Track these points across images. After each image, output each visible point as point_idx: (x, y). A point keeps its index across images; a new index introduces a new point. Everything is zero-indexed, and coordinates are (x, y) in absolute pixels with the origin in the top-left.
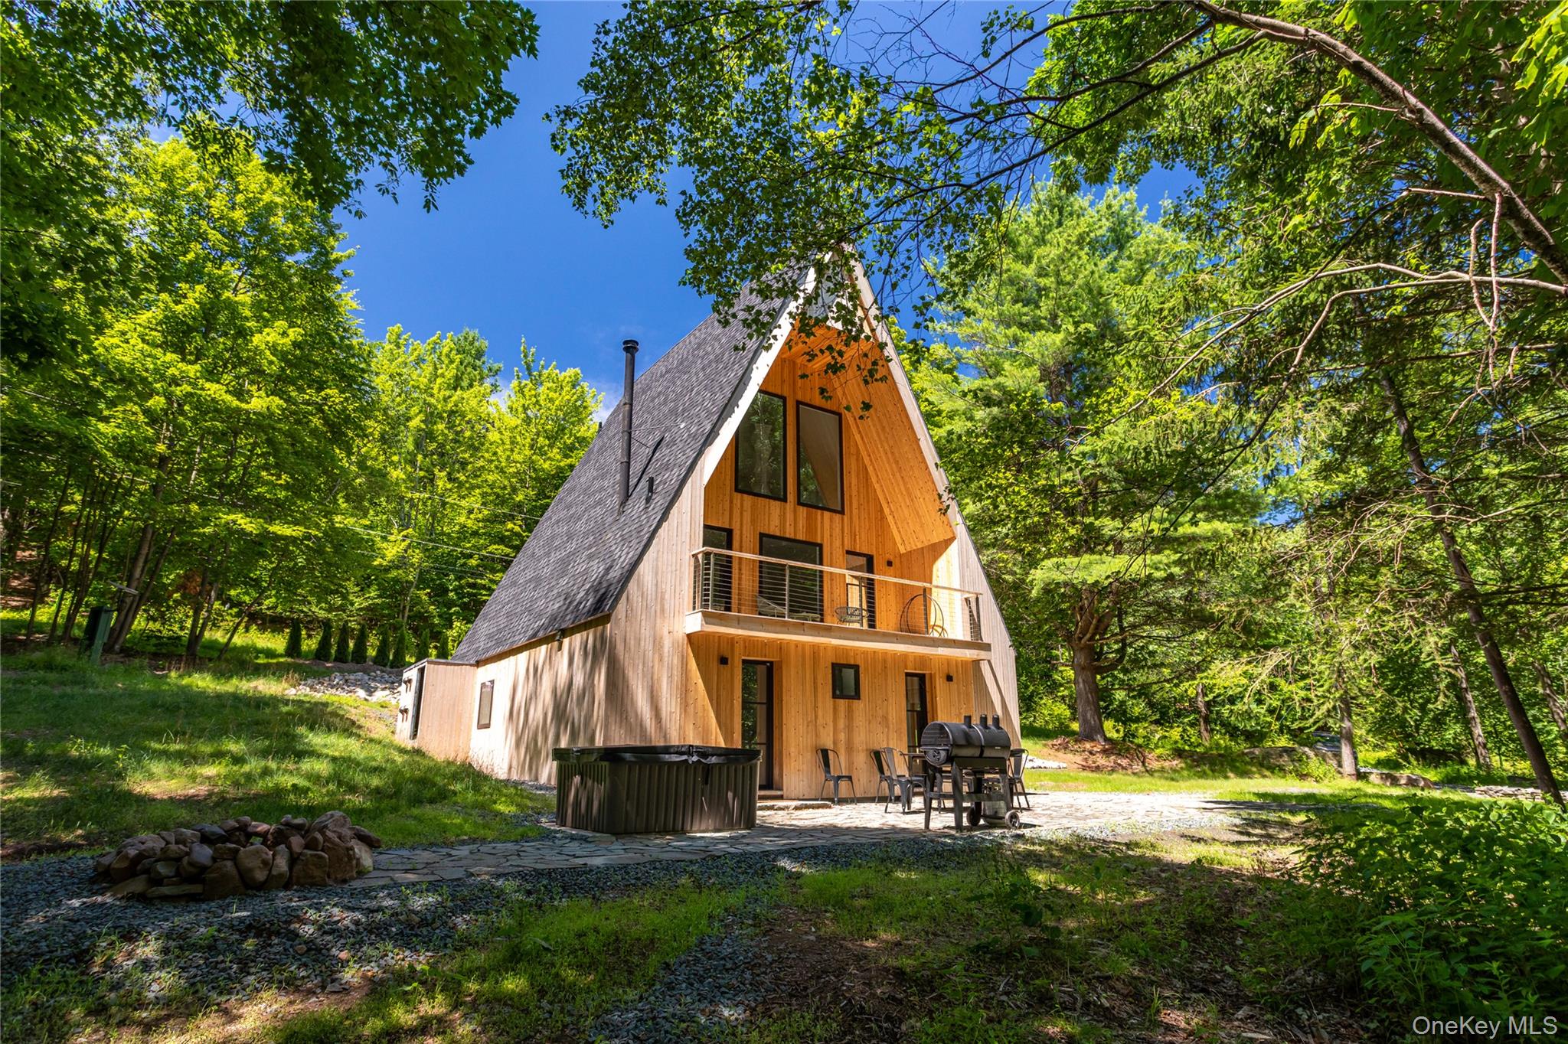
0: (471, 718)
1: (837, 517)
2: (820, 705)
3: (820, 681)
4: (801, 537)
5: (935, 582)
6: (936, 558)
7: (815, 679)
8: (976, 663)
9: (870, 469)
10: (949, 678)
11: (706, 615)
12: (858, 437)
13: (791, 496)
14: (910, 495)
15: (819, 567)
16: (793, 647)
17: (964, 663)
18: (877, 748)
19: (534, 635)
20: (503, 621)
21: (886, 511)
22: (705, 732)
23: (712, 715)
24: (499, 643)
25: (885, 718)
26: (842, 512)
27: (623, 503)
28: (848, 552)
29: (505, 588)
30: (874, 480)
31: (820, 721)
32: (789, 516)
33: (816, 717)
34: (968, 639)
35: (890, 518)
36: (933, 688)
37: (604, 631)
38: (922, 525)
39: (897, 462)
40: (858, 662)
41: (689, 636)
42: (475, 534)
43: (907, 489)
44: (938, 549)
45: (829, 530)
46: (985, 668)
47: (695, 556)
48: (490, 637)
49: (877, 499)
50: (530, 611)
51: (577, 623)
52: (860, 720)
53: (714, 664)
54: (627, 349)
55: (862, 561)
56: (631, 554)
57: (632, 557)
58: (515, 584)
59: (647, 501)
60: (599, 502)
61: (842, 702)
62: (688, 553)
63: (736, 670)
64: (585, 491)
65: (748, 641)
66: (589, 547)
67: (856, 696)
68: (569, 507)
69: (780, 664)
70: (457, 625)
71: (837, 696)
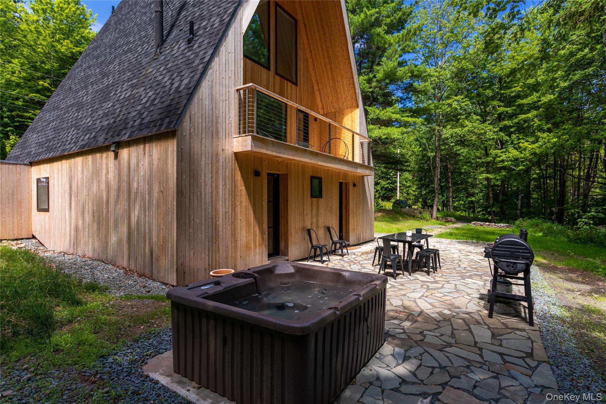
0: (30, 203)
1: (294, 86)
2: (305, 202)
3: (305, 187)
7: (303, 185)
8: (363, 176)
9: (310, 61)
10: (354, 185)
11: (254, 138)
12: (305, 38)
13: (272, 68)
16: (293, 164)
17: (359, 176)
18: (328, 225)
19: (86, 145)
20: (51, 134)
21: (316, 88)
23: (252, 212)
24: (49, 149)
25: (331, 208)
26: (296, 84)
27: (160, 48)
29: (49, 111)
30: (311, 67)
31: (305, 212)
32: (271, 79)
33: (304, 209)
34: (361, 162)
35: (317, 93)
36: (347, 190)
38: (338, 99)
39: (329, 58)
40: (322, 176)
41: (236, 154)
42: (18, 85)
45: (290, 94)
46: (365, 178)
47: (238, 90)
48: (40, 145)
49: (311, 80)
50: (77, 127)
51: (134, 137)
52: (322, 211)
53: (251, 176)
56: (186, 82)
57: (190, 82)
58: (57, 108)
59: (189, 41)
60: (129, 50)
61: (315, 200)
62: (233, 90)
63: (264, 180)
64: (110, 47)
65: (271, 160)
66: (129, 80)
67: (320, 196)
68: (98, 57)
69: (286, 176)
70: (12, 137)
71: (312, 196)
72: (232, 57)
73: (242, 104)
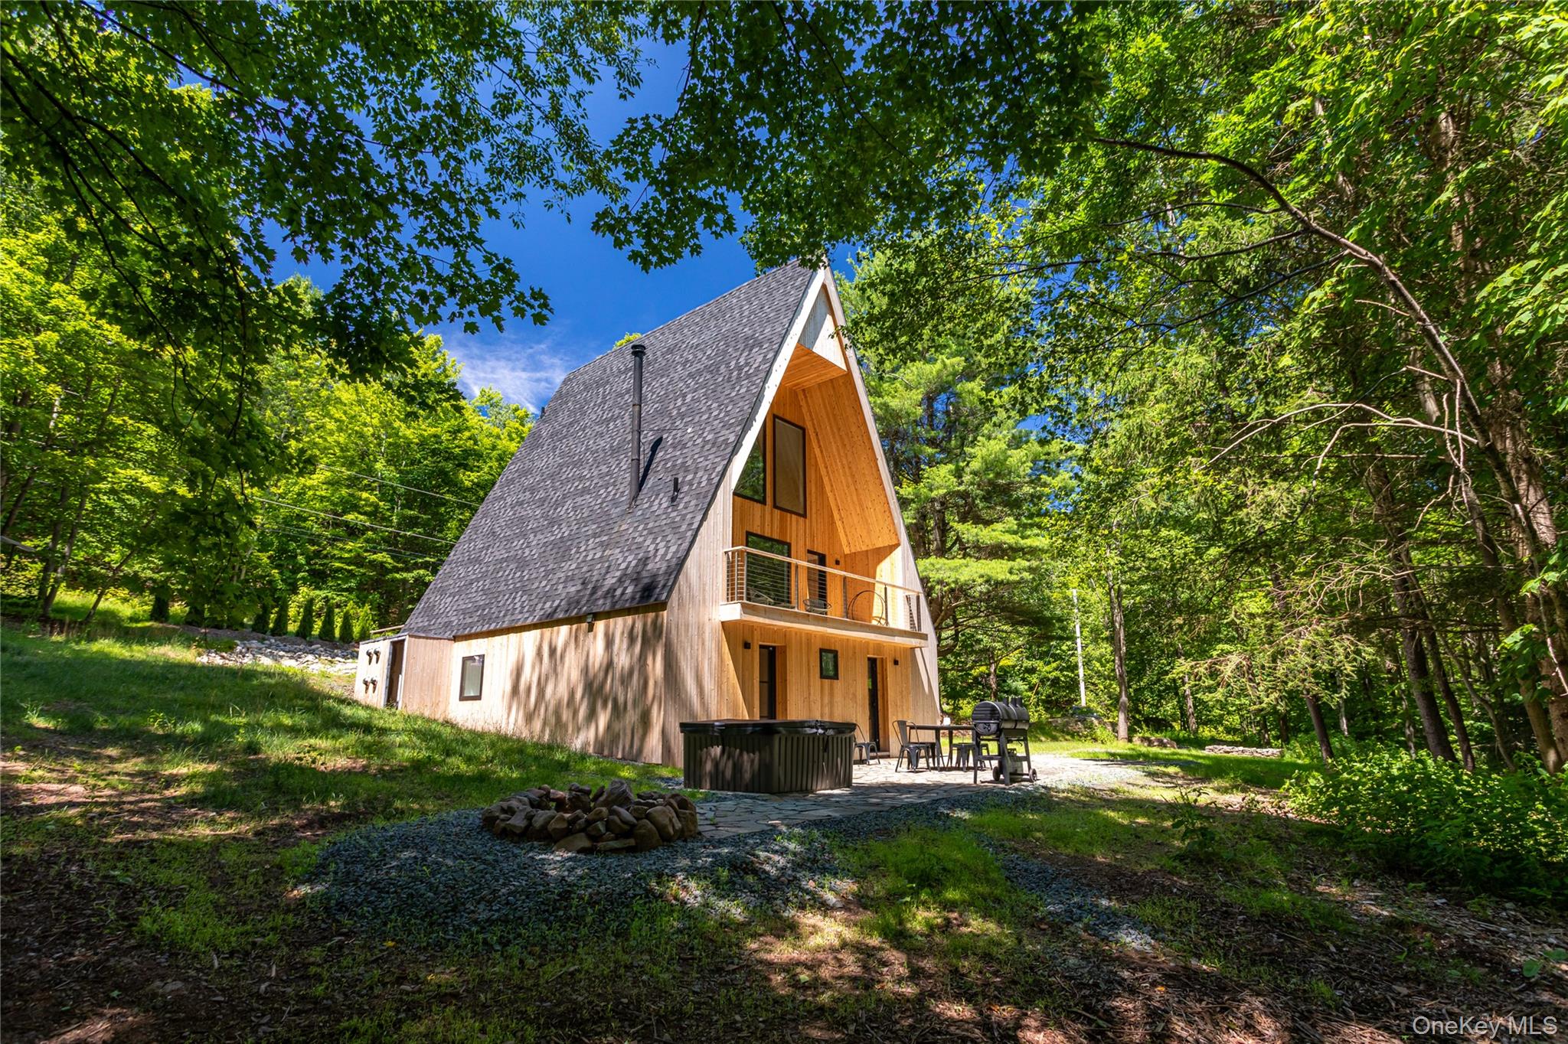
0: (449, 690)
1: (801, 519)
2: (812, 684)
3: (812, 664)
4: (776, 536)
5: (878, 578)
6: (880, 561)
7: (808, 662)
8: (913, 649)
9: (826, 480)
10: (896, 662)
11: (743, 606)
12: (817, 451)
13: (769, 500)
14: (861, 505)
15: (788, 560)
16: (794, 634)
17: (905, 650)
19: (551, 615)
22: (735, 707)
24: (487, 620)
25: (854, 695)
26: (804, 516)
27: (635, 498)
28: (809, 552)
30: (828, 488)
31: (813, 698)
32: (768, 517)
33: (811, 694)
34: (908, 628)
35: (839, 523)
36: (884, 670)
37: (657, 617)
38: (869, 532)
39: (853, 476)
40: (837, 648)
41: (725, 625)
43: (859, 500)
44: (883, 553)
45: (797, 531)
46: (918, 652)
47: (726, 554)
48: (466, 613)
49: (829, 505)
51: (616, 607)
52: (838, 698)
53: (740, 648)
54: (635, 354)
55: (816, 557)
56: (673, 549)
57: (677, 551)
58: (478, 561)
59: (673, 499)
60: (585, 491)
61: (827, 682)
62: (721, 552)
63: (756, 653)
64: (552, 476)
65: (763, 628)
66: (595, 535)
67: (836, 677)
68: (532, 490)
69: (784, 649)
70: (303, 590)
71: (823, 676)
72: (720, 518)
73: (730, 566)
